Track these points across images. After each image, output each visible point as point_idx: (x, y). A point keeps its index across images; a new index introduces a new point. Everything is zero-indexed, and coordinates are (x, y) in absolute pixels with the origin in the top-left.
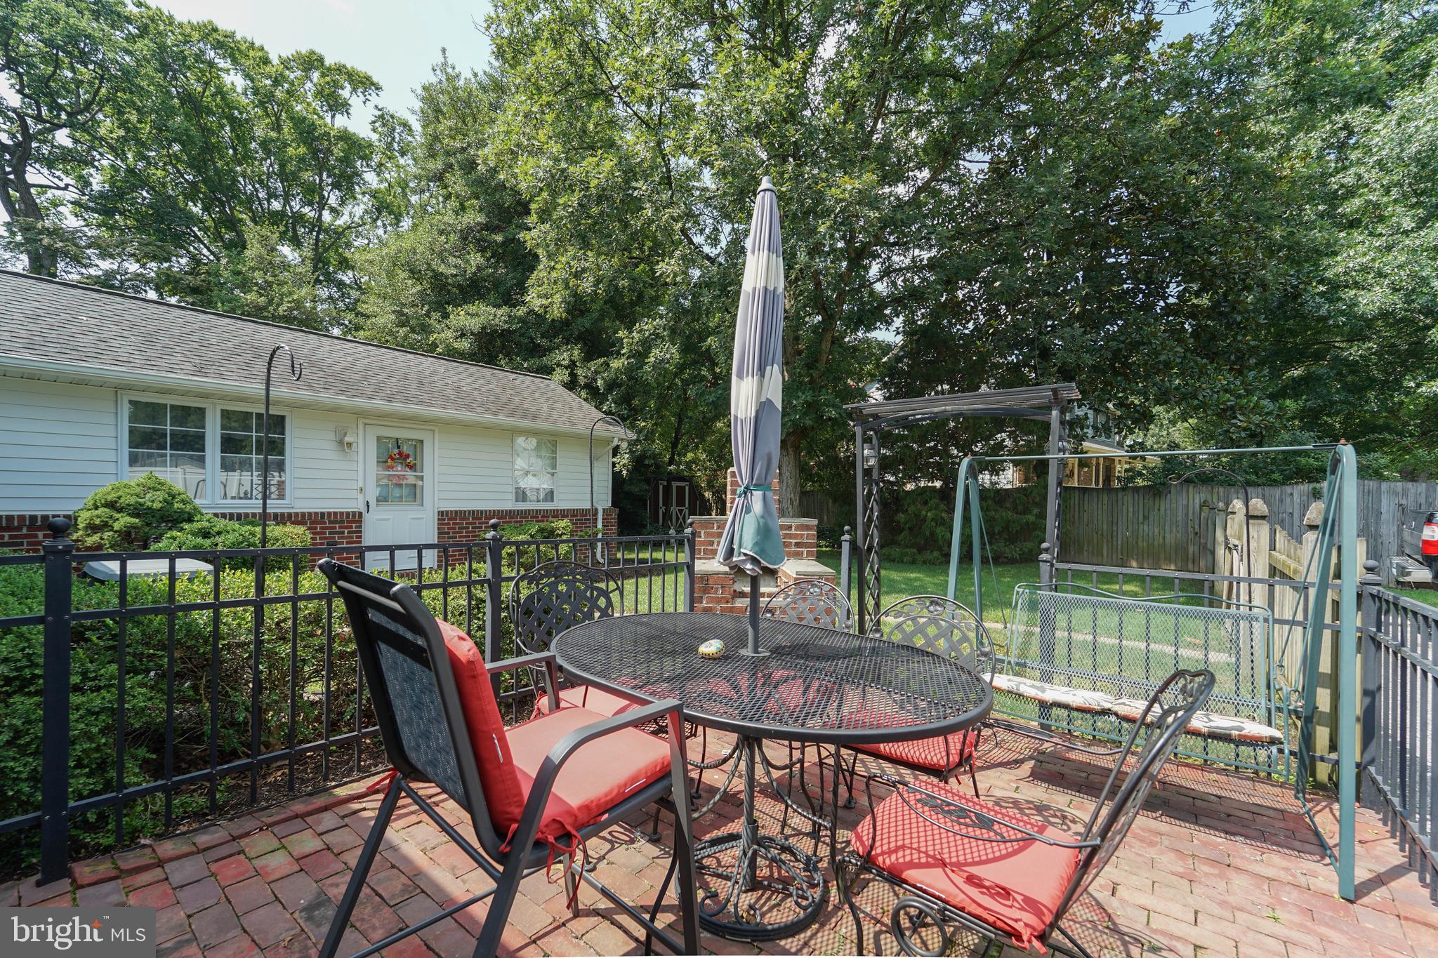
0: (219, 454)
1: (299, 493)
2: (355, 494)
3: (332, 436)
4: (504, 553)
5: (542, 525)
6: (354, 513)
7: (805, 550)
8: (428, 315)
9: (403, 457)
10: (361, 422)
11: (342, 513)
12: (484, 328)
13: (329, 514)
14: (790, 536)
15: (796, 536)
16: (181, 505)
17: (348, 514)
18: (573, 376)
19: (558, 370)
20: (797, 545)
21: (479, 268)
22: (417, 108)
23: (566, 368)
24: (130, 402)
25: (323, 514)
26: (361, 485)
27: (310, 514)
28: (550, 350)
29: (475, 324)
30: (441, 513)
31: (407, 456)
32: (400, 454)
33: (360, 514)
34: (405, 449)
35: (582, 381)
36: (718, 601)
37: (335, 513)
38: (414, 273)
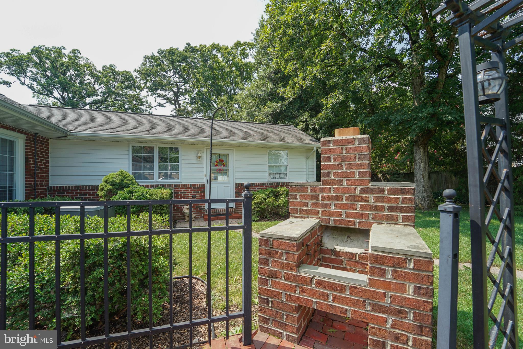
0: (158, 163)
1: (184, 177)
2: (203, 177)
3: (194, 154)
4: (253, 203)
5: (274, 190)
6: (202, 184)
7: (401, 215)
8: (255, 111)
9: (221, 161)
10: (205, 148)
11: (197, 185)
12: (273, 112)
13: (193, 185)
14: (383, 200)
15: (389, 200)
16: (126, 181)
17: (200, 185)
18: (307, 125)
19: (301, 123)
20: (391, 209)
21: (272, 89)
22: (253, 39)
23: (304, 122)
24: (132, 146)
25: (191, 185)
26: (205, 173)
27: (186, 185)
28: (298, 116)
29: (270, 111)
30: (236, 184)
31: (223, 161)
32: (220, 160)
33: (204, 185)
34: (222, 158)
35: (311, 127)
36: (283, 266)
37: (195, 185)
38: (253, 97)
